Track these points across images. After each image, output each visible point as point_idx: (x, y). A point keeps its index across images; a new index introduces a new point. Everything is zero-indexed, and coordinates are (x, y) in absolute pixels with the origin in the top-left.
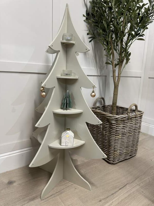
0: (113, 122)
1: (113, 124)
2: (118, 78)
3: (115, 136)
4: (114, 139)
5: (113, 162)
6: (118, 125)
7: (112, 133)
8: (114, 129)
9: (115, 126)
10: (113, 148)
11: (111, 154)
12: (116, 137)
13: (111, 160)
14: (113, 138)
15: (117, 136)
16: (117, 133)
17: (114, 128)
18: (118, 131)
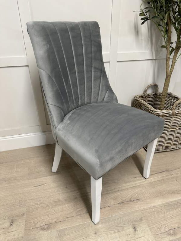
2: (171, 67)
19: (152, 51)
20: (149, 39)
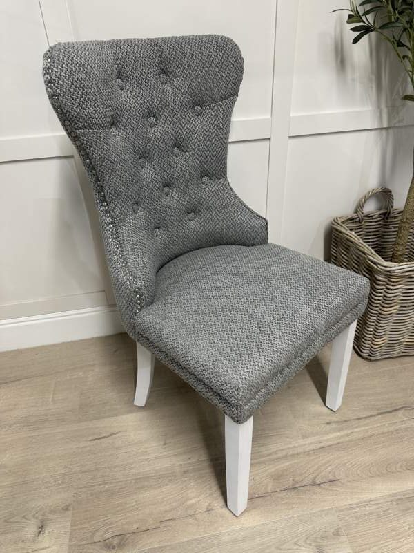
0: (379, 278)
1: (380, 281)
3: (381, 308)
4: (376, 312)
5: (368, 357)
6: (392, 286)
7: (375, 300)
8: (380, 293)
9: (383, 285)
10: (371, 330)
11: (366, 340)
12: (381, 310)
13: (365, 351)
14: (376, 310)
15: (387, 308)
16: (387, 302)
17: (381, 289)
18: (390, 297)
19: (379, 107)
20: (374, 77)
